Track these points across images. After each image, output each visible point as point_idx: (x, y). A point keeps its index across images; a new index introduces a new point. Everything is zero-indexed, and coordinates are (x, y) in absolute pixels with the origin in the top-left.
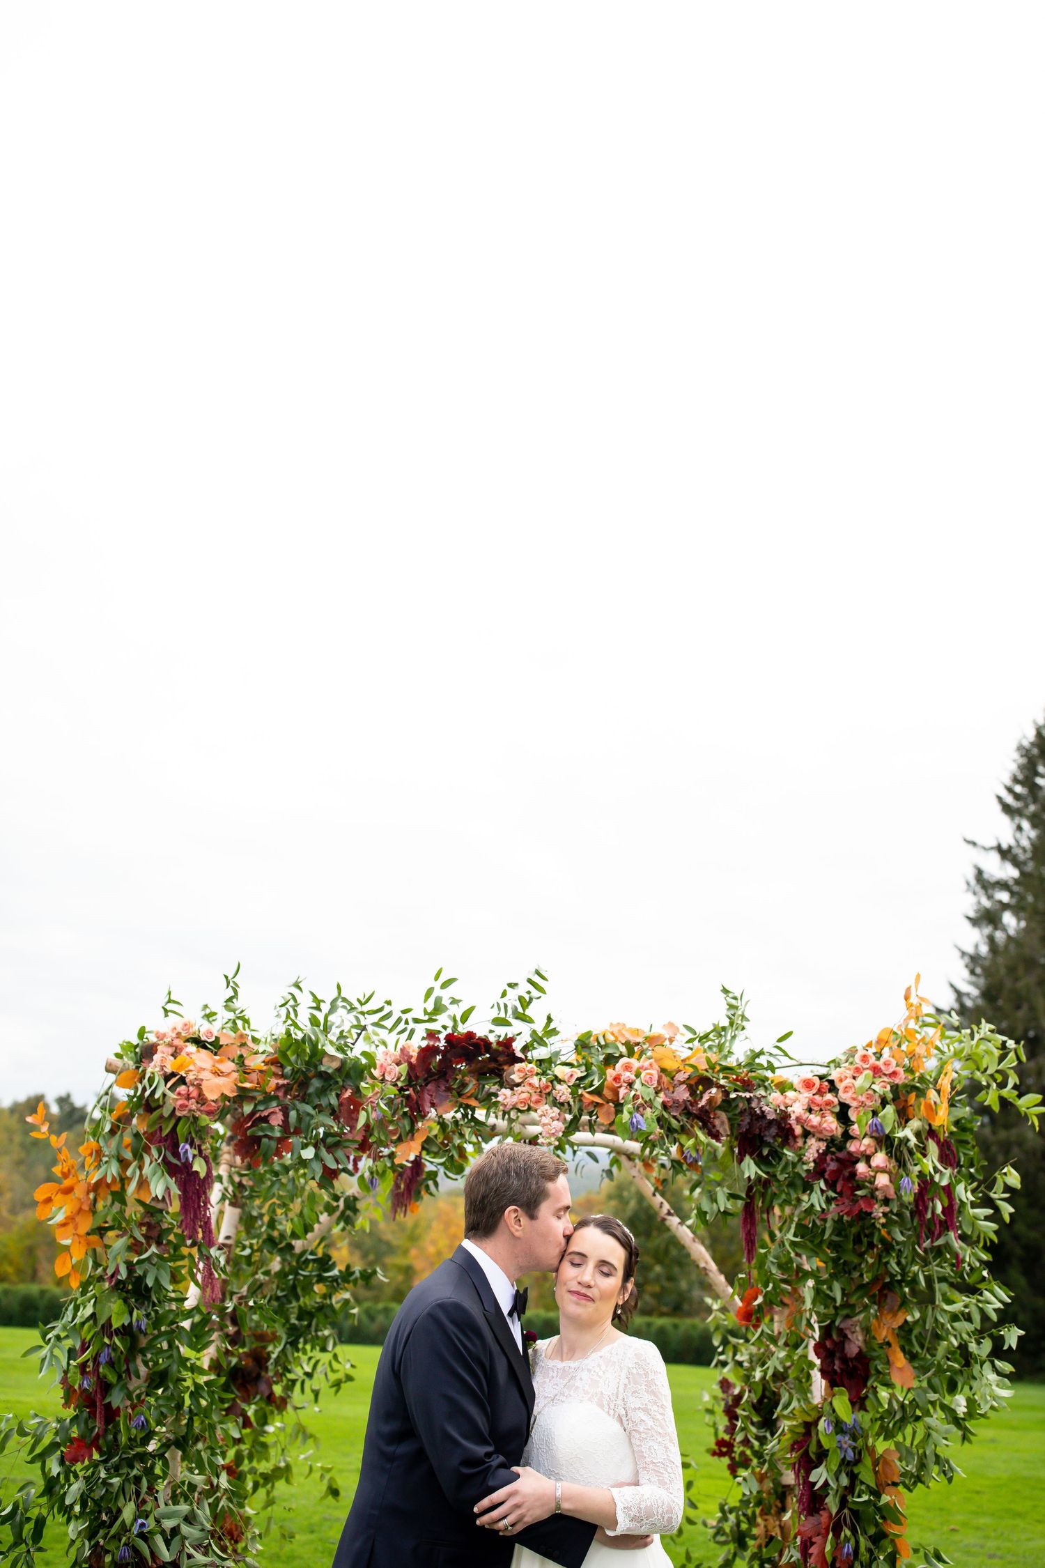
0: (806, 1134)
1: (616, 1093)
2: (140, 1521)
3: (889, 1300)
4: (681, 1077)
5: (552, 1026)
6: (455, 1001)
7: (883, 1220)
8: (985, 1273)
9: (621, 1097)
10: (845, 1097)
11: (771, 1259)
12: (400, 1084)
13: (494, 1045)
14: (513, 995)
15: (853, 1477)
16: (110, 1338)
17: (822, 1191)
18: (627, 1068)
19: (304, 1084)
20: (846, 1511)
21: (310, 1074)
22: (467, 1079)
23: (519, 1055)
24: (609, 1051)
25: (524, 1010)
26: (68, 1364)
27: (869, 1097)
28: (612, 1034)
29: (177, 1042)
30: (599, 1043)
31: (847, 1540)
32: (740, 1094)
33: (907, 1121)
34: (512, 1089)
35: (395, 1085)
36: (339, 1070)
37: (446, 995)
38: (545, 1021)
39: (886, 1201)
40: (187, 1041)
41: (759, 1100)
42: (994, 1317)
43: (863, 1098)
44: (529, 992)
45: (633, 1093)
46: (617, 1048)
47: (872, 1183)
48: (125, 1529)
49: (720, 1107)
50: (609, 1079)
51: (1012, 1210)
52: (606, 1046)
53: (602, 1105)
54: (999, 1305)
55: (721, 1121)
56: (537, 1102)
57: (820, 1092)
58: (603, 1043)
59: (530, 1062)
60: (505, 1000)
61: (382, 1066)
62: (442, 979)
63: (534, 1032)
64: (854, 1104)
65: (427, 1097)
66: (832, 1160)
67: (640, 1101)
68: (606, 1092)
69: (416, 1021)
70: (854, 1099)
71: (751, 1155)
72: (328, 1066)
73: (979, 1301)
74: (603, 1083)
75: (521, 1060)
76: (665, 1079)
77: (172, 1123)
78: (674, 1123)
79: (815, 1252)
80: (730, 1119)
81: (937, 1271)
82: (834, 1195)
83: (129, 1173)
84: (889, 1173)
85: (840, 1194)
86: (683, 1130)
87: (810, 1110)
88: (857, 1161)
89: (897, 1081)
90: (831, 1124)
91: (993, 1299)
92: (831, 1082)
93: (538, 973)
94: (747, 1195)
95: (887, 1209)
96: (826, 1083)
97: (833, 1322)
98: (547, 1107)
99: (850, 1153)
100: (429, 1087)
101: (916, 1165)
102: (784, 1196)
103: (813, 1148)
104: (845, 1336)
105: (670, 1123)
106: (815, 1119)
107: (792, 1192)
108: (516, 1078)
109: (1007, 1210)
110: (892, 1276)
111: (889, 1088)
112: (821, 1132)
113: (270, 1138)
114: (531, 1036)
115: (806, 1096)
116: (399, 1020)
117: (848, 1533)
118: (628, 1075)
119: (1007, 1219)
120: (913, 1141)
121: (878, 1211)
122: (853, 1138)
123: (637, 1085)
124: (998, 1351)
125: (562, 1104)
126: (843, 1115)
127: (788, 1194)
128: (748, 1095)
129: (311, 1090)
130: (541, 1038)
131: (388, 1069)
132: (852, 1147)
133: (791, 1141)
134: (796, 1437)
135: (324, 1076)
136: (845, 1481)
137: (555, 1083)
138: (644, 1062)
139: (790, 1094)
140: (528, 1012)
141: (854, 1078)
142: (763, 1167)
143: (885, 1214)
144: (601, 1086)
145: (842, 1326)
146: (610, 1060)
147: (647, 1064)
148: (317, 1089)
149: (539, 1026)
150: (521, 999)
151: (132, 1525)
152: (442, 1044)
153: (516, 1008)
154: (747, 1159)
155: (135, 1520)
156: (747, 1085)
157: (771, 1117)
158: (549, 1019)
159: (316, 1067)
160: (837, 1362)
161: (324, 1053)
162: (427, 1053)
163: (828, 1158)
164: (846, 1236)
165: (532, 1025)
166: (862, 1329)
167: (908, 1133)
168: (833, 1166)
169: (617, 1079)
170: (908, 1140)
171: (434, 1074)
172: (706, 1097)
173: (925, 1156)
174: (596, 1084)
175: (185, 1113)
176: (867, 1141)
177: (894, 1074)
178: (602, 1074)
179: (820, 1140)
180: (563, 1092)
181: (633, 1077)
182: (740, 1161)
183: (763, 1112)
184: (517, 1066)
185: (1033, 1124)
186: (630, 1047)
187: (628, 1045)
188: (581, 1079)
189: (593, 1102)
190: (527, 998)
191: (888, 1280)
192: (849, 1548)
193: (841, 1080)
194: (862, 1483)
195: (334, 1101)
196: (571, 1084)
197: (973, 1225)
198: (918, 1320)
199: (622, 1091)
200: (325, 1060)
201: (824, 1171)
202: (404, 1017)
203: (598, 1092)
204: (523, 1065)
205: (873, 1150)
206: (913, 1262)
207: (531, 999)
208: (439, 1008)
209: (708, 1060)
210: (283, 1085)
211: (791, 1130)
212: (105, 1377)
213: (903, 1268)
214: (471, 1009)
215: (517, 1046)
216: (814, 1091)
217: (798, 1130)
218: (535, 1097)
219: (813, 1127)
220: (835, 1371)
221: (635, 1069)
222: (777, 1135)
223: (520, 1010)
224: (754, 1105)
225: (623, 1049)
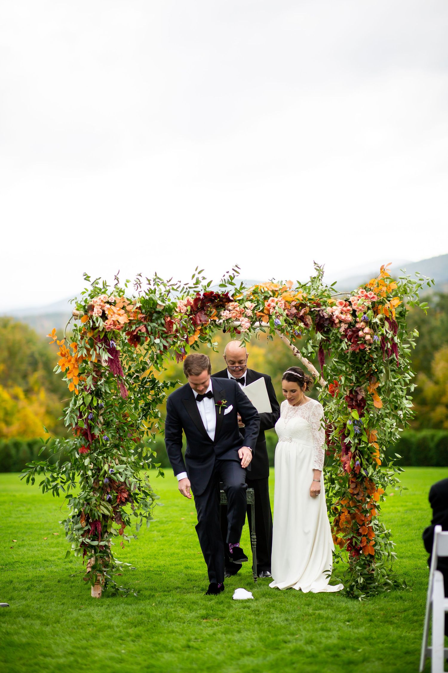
0: (340, 322)
1: (269, 311)
2: (111, 470)
3: (372, 379)
4: (294, 303)
5: (243, 286)
6: (204, 278)
7: (369, 351)
8: (409, 367)
9: (271, 312)
10: (354, 307)
11: (329, 368)
12: (188, 313)
13: (221, 295)
14: (227, 276)
15: (360, 440)
16: (91, 410)
17: (346, 343)
18: (273, 301)
19: (151, 315)
20: (357, 451)
21: (152, 312)
22: (212, 310)
23: (231, 298)
24: (266, 294)
25: (231, 281)
26: (78, 420)
27: (363, 307)
28: (266, 287)
29: (102, 304)
30: (261, 291)
31: (358, 460)
32: (315, 309)
33: (377, 315)
34: (230, 311)
35: (186, 314)
36: (163, 310)
37: (200, 276)
38: (240, 284)
39: (370, 344)
40: (105, 303)
41: (323, 310)
42: (408, 382)
43: (360, 308)
44: (233, 274)
45: (275, 311)
46: (269, 293)
47: (364, 338)
48: (105, 472)
49: (308, 314)
50: (266, 305)
51: (415, 344)
52: (265, 292)
53: (264, 316)
54: (410, 378)
55: (309, 320)
56: (239, 316)
57: (345, 306)
58: (263, 291)
59: (236, 302)
60: (224, 278)
61: (179, 307)
62: (199, 270)
63: (236, 289)
64: (358, 310)
65: (198, 318)
66: (350, 331)
67: (278, 314)
68: (265, 311)
69: (190, 288)
70: (358, 308)
71: (320, 332)
72: (159, 309)
73: (403, 377)
74: (264, 308)
75: (232, 301)
76: (287, 304)
77: (103, 334)
78: (291, 321)
79: (345, 363)
80: (312, 318)
81: (390, 368)
82: (350, 344)
83: (91, 353)
84: (370, 334)
85: (352, 343)
86: (294, 323)
87: (342, 313)
88: (360, 330)
89: (374, 300)
90: (349, 318)
91: (408, 376)
92: (350, 302)
93: (236, 266)
94: (320, 346)
95: (371, 347)
96: (348, 303)
97: (353, 388)
98: (243, 318)
99: (357, 328)
100: (198, 314)
101: (379, 331)
102: (333, 345)
103: (344, 326)
104: (358, 393)
105: (289, 321)
106: (343, 317)
107: (336, 343)
108: (230, 308)
109: (414, 344)
110: (373, 371)
111: (370, 303)
112: (345, 321)
113: (143, 337)
114: (235, 290)
115: (340, 308)
116: (183, 288)
117: (358, 458)
118: (273, 304)
119: (414, 348)
120: (379, 322)
121: (368, 348)
122: (358, 322)
123: (277, 308)
124: (409, 393)
125: (249, 317)
126: (354, 314)
127: (334, 344)
128: (318, 309)
129: (154, 318)
130: (239, 291)
131: (182, 308)
132: (357, 326)
133: (334, 325)
134: (341, 429)
135: (159, 312)
136: (356, 441)
137: (246, 309)
138: (279, 298)
139: (334, 307)
140: (233, 281)
141: (358, 300)
142: (324, 335)
143: (370, 349)
144: (263, 309)
145: (356, 390)
146: (266, 298)
147: (280, 299)
148: (156, 317)
149: (238, 287)
150: (230, 276)
151: (108, 471)
152: (202, 297)
153: (229, 280)
154: (318, 332)
155: (109, 469)
156: (318, 305)
157: (326, 317)
158: (242, 283)
159: (155, 309)
160: (354, 402)
161: (157, 304)
162: (196, 300)
163: (348, 330)
164: (356, 358)
165: (235, 286)
166: (364, 390)
167: (376, 320)
168: (350, 333)
169: (269, 305)
170: (377, 322)
171: (199, 309)
172: (303, 311)
173: (383, 327)
174: (261, 308)
175: (110, 330)
176: (362, 323)
177: (373, 297)
178: (263, 305)
179: (346, 324)
180: (249, 312)
181: (275, 305)
182: (316, 333)
183: (323, 315)
184: (231, 304)
185: (425, 313)
186: (274, 292)
187: (272, 291)
188: (256, 306)
189: (260, 315)
190: (233, 276)
191: (372, 372)
192: (358, 462)
193: (353, 301)
194: (363, 441)
195: (163, 322)
196: (252, 309)
197: (403, 350)
198: (384, 385)
199: (271, 310)
200: (158, 306)
201: (347, 335)
202: (186, 287)
203: (262, 311)
204: (233, 303)
205: (364, 326)
206: (381, 365)
207: (234, 276)
208: (197, 282)
209: (303, 297)
210: (144, 317)
211: (334, 321)
212: (91, 424)
213: (377, 368)
214: (211, 281)
215: (230, 295)
216: (343, 306)
217: (337, 321)
218: (238, 315)
219: (342, 319)
220: (353, 405)
221: (275, 302)
222: (329, 324)
223: (230, 281)
224: (320, 313)
225: (271, 294)
